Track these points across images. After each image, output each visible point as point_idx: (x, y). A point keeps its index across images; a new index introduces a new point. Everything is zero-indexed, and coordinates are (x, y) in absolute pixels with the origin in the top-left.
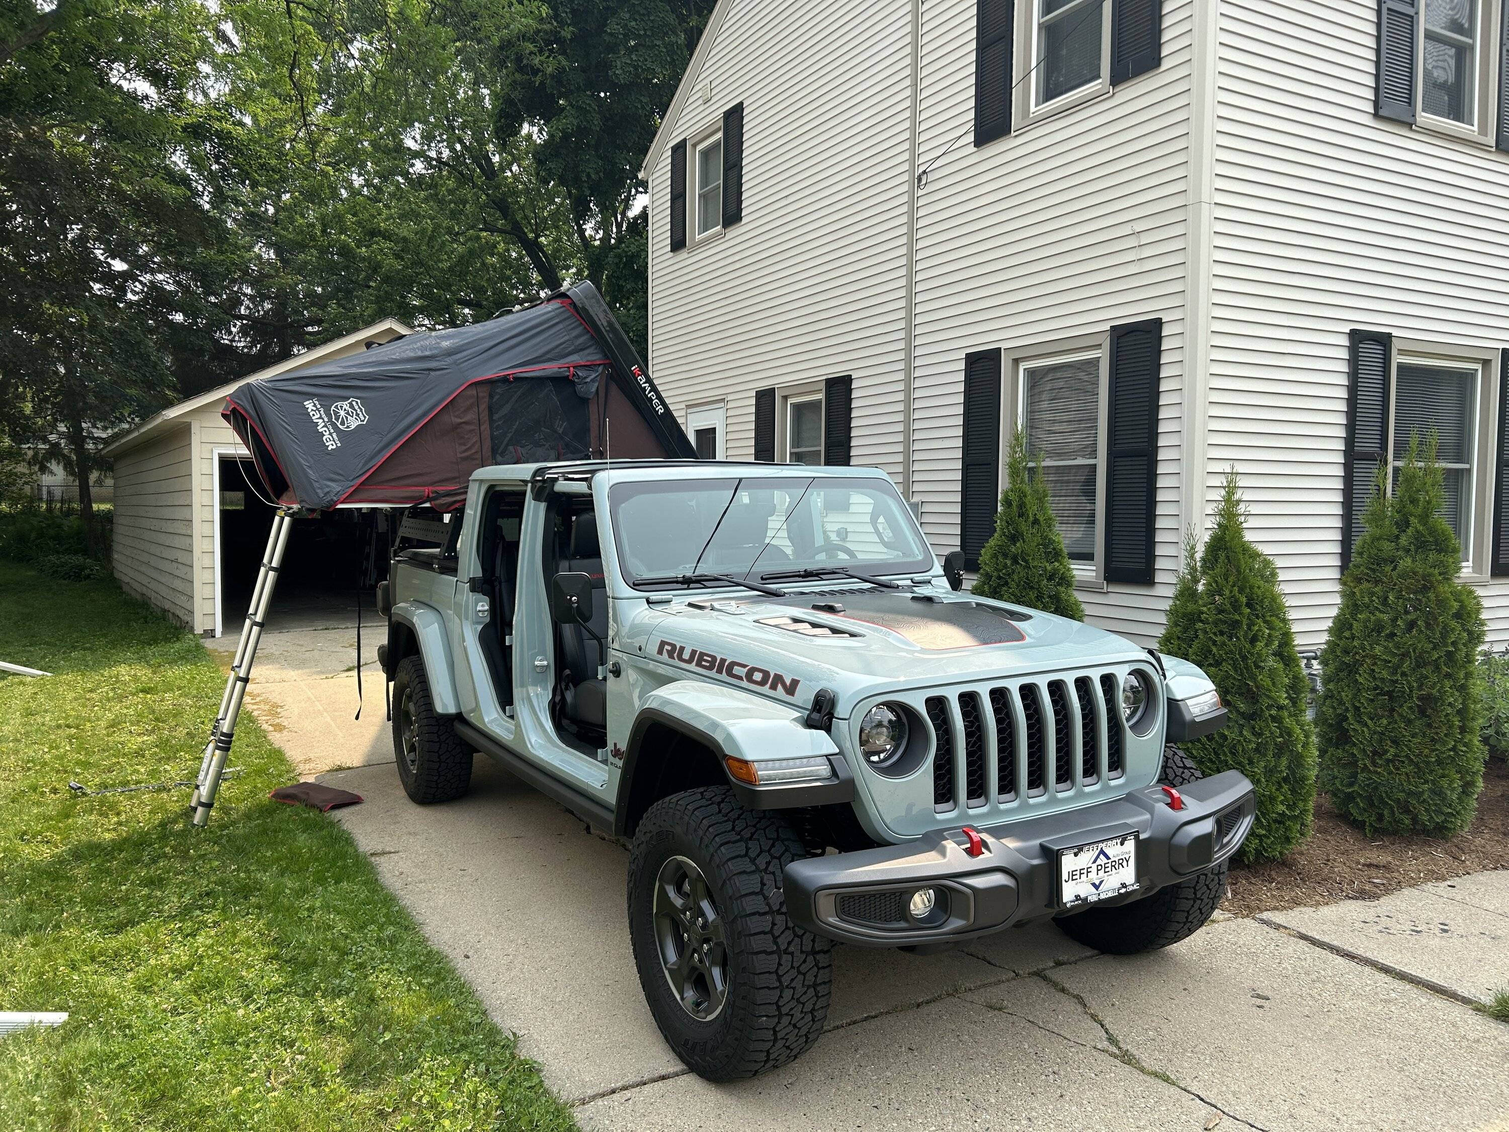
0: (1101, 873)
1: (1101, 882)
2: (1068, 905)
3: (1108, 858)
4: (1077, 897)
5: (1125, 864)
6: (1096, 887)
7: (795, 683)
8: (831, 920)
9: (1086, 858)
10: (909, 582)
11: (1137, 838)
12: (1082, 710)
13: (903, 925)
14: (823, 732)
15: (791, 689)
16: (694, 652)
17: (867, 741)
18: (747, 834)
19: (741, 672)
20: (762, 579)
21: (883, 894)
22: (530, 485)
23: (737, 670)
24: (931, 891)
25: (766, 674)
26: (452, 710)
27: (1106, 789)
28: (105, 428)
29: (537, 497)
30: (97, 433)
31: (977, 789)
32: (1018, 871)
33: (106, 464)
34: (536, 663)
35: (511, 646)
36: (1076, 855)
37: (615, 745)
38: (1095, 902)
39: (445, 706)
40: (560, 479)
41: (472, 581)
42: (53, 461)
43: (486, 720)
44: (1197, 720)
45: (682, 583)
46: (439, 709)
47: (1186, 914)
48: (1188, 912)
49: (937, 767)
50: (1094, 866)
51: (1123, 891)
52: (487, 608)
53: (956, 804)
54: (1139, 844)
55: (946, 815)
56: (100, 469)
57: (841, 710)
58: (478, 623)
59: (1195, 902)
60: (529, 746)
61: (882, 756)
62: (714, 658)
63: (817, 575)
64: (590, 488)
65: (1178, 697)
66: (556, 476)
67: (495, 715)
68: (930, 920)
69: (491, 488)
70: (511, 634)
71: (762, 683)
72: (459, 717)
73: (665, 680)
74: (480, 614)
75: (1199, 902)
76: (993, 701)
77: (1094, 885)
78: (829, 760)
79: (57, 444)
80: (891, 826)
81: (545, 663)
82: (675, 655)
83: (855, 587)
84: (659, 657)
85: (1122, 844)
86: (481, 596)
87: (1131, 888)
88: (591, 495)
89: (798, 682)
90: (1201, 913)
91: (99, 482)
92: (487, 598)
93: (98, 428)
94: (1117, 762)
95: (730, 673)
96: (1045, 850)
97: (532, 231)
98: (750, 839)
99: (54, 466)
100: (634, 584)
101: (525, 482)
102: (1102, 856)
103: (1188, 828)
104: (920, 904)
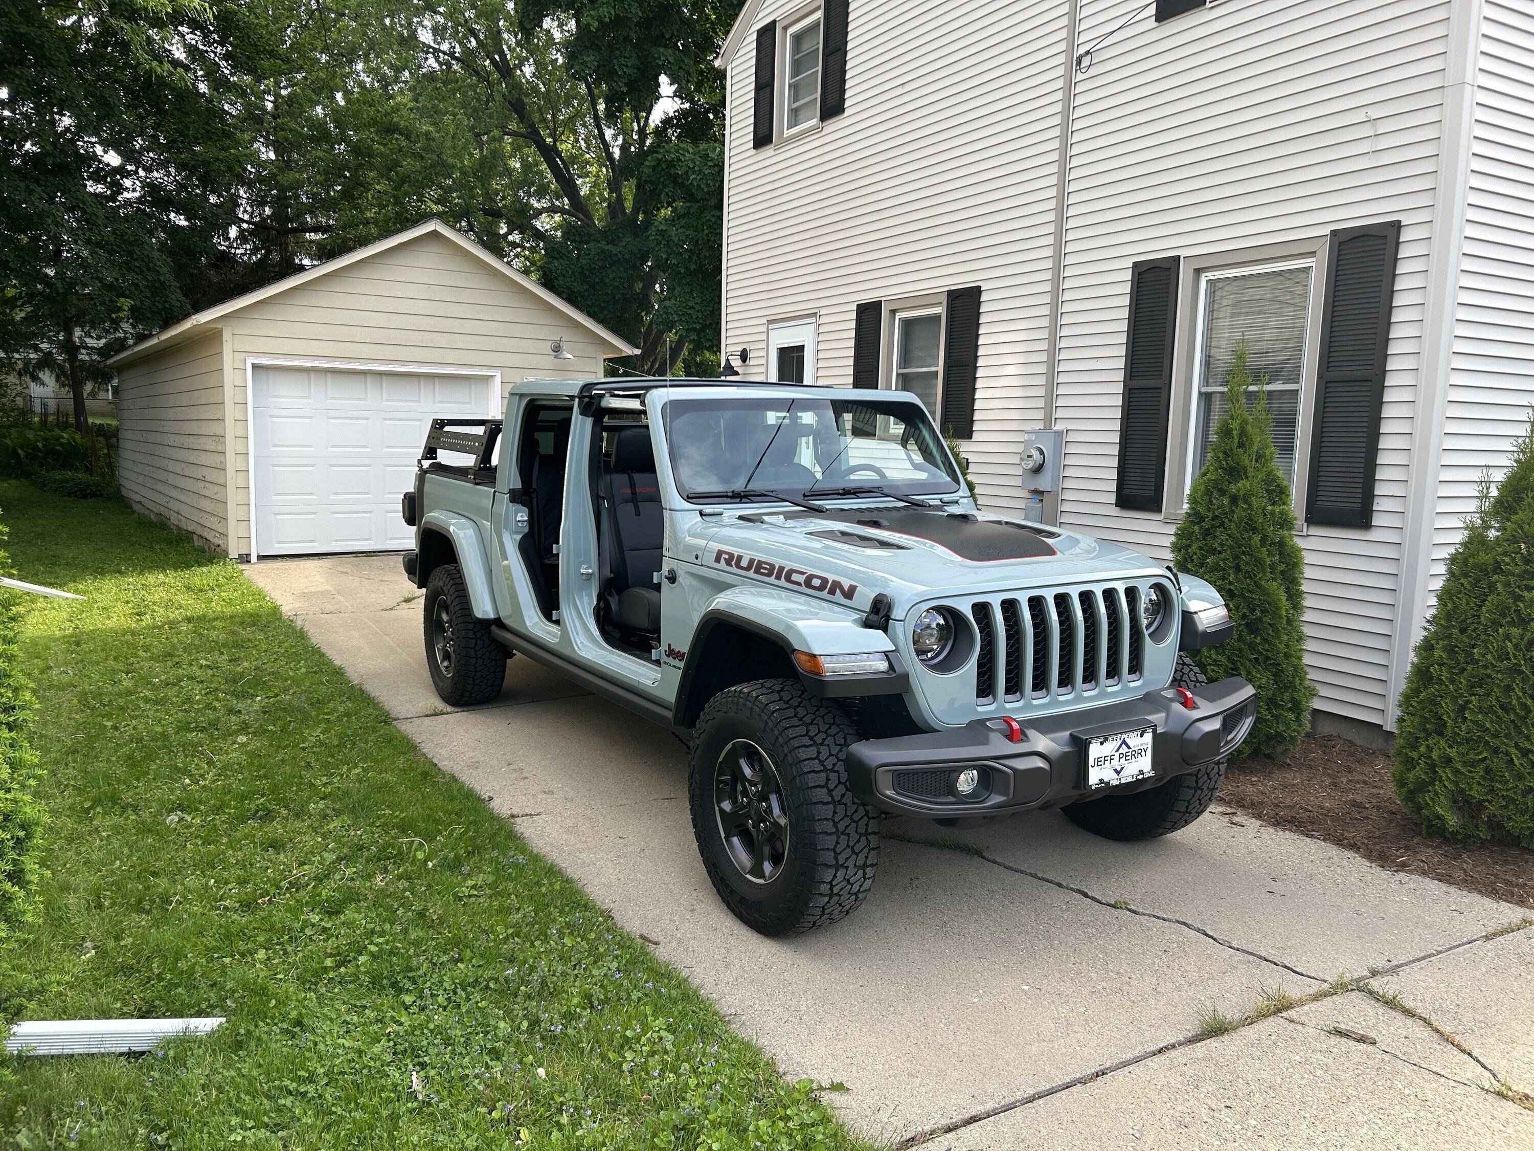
0: (1123, 760)
1: (1122, 768)
2: (1093, 787)
3: (1129, 747)
4: (1101, 781)
5: (1143, 753)
6: (1118, 773)
7: (853, 589)
8: (888, 792)
9: (1111, 746)
10: (938, 502)
11: (1154, 732)
12: (1108, 618)
13: (951, 799)
14: (881, 632)
15: (849, 594)
16: (752, 561)
17: (918, 641)
18: (808, 719)
19: (801, 579)
20: (804, 496)
21: (933, 772)
22: (577, 400)
23: (795, 577)
24: (975, 772)
25: (824, 581)
26: (492, 615)
27: (1126, 689)
28: (99, 338)
29: (584, 412)
30: (91, 342)
31: (1014, 686)
32: (1053, 757)
33: (101, 375)
34: (582, 571)
35: (558, 555)
36: (1102, 743)
37: (669, 645)
38: (1117, 786)
39: (485, 612)
40: (607, 395)
41: (512, 492)
42: (46, 369)
43: (528, 624)
44: (1208, 630)
45: (731, 497)
46: (479, 614)
47: (1186, 804)
48: (1189, 802)
49: (980, 665)
50: (1117, 754)
51: (1140, 777)
52: (526, 518)
53: (995, 698)
54: (1156, 736)
55: (986, 708)
56: (95, 380)
57: (897, 613)
58: (517, 533)
59: (1196, 791)
60: (576, 648)
61: (929, 655)
62: (772, 566)
63: (854, 493)
64: (643, 403)
65: (1192, 610)
66: (603, 392)
67: (536, 619)
68: (973, 796)
69: (531, 401)
70: (558, 543)
71: (821, 588)
72: (498, 622)
73: (722, 587)
74: (520, 524)
75: (1199, 792)
76: (1030, 607)
77: (1115, 770)
78: (887, 656)
79: (50, 353)
80: (938, 716)
81: (590, 571)
82: (733, 563)
83: (890, 505)
84: (716, 565)
85: (1142, 736)
86: (520, 507)
87: (1147, 775)
88: (644, 412)
89: (855, 587)
90: (1200, 804)
91: (93, 395)
92: (526, 509)
93: (92, 337)
94: (1136, 667)
95: (788, 579)
96: (1074, 739)
97: (550, 135)
98: (811, 724)
99: (47, 376)
100: (688, 497)
101: (572, 398)
102: (1124, 746)
103: (1200, 725)
104: (966, 782)
